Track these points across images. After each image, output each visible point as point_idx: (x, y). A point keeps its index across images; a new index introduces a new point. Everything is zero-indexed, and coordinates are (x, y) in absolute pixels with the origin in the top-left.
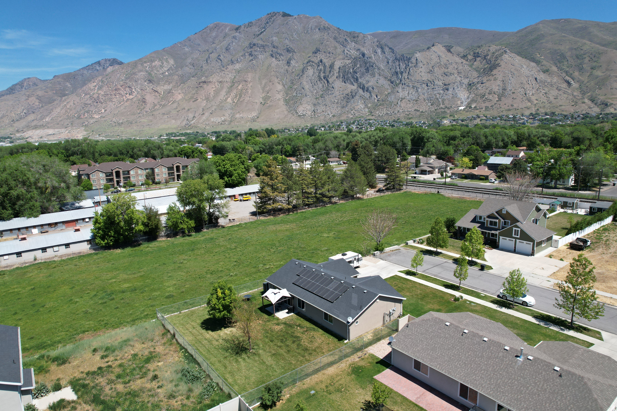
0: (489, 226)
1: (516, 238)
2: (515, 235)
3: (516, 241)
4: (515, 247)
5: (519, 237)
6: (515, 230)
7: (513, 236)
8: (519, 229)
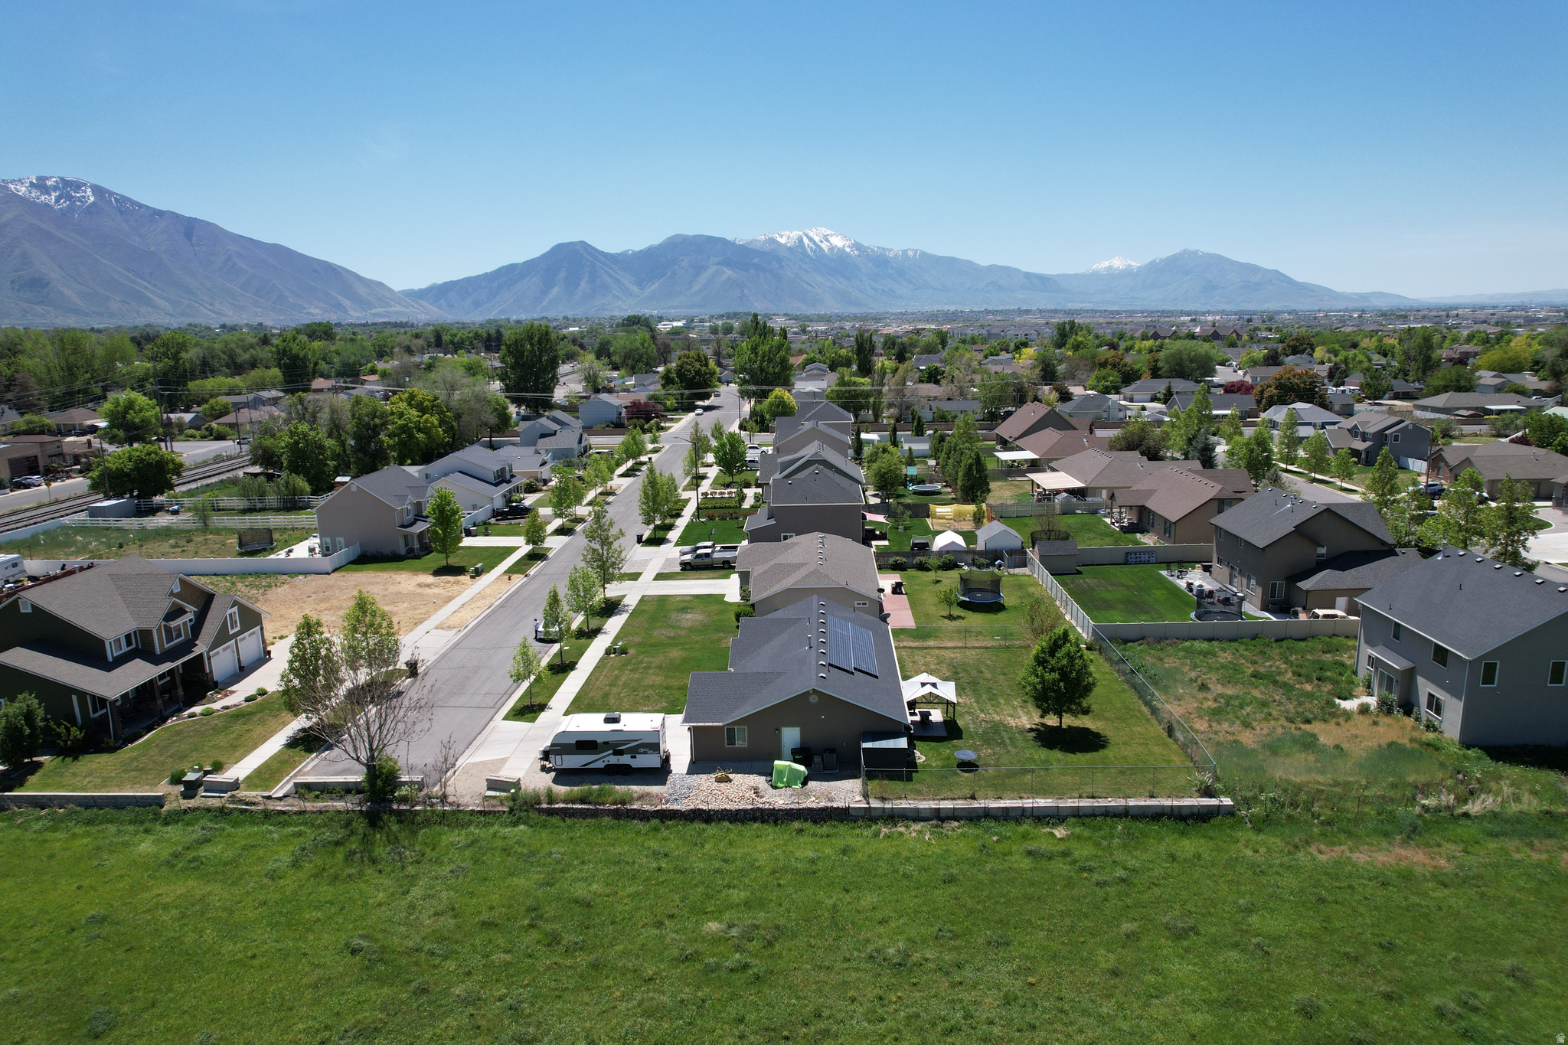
0: (167, 646)
1: (235, 636)
2: (232, 628)
3: (236, 643)
4: (239, 659)
5: (239, 628)
7: (231, 632)
8: (235, 609)
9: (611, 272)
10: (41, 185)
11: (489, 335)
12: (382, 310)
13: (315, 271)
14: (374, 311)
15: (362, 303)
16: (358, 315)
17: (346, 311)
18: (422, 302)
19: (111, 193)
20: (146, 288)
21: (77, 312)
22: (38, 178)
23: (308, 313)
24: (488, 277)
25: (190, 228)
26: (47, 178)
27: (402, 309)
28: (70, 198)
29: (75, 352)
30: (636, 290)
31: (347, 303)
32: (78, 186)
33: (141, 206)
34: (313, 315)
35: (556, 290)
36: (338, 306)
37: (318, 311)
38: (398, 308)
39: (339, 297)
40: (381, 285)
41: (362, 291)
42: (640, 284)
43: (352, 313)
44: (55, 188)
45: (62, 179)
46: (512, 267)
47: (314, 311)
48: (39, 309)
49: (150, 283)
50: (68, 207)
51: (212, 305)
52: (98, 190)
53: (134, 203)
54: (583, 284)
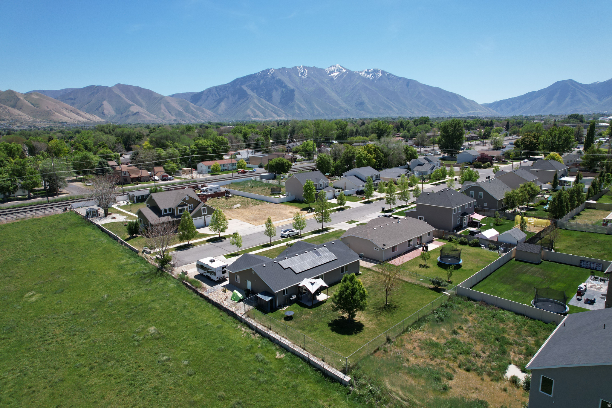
0: (179, 214)
1: (204, 215)
2: (203, 213)
3: (205, 217)
4: (205, 222)
5: (206, 213)
6: (203, 209)
7: (203, 214)
8: (206, 207)
9: (584, 93)
10: (368, 73)
11: (487, 123)
12: (472, 112)
13: (449, 97)
14: (469, 112)
15: (464, 108)
16: (463, 113)
17: (458, 112)
18: (489, 109)
19: (387, 73)
20: (392, 104)
21: (370, 113)
22: (368, 70)
23: (444, 113)
24: (520, 98)
25: (409, 83)
26: (370, 70)
27: (481, 111)
28: (375, 75)
29: (318, 127)
30: (597, 101)
31: (459, 109)
32: (377, 71)
33: (394, 76)
34: (446, 113)
35: (552, 103)
36: (456, 110)
37: (448, 112)
38: (479, 111)
39: (456, 107)
40: (473, 102)
41: (465, 104)
42: (600, 99)
43: (460, 113)
44: (371, 72)
45: (374, 69)
46: (533, 93)
47: (446, 112)
48: (361, 112)
49: (393, 102)
50: (374, 78)
51: (411, 110)
52: (383, 72)
53: (393, 75)
54: (567, 99)
